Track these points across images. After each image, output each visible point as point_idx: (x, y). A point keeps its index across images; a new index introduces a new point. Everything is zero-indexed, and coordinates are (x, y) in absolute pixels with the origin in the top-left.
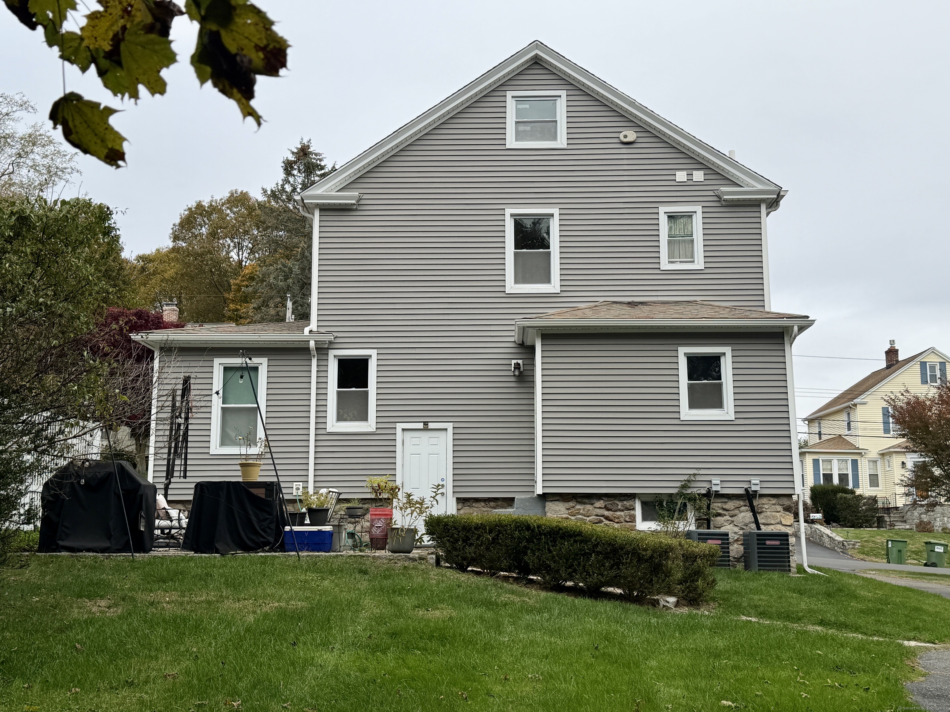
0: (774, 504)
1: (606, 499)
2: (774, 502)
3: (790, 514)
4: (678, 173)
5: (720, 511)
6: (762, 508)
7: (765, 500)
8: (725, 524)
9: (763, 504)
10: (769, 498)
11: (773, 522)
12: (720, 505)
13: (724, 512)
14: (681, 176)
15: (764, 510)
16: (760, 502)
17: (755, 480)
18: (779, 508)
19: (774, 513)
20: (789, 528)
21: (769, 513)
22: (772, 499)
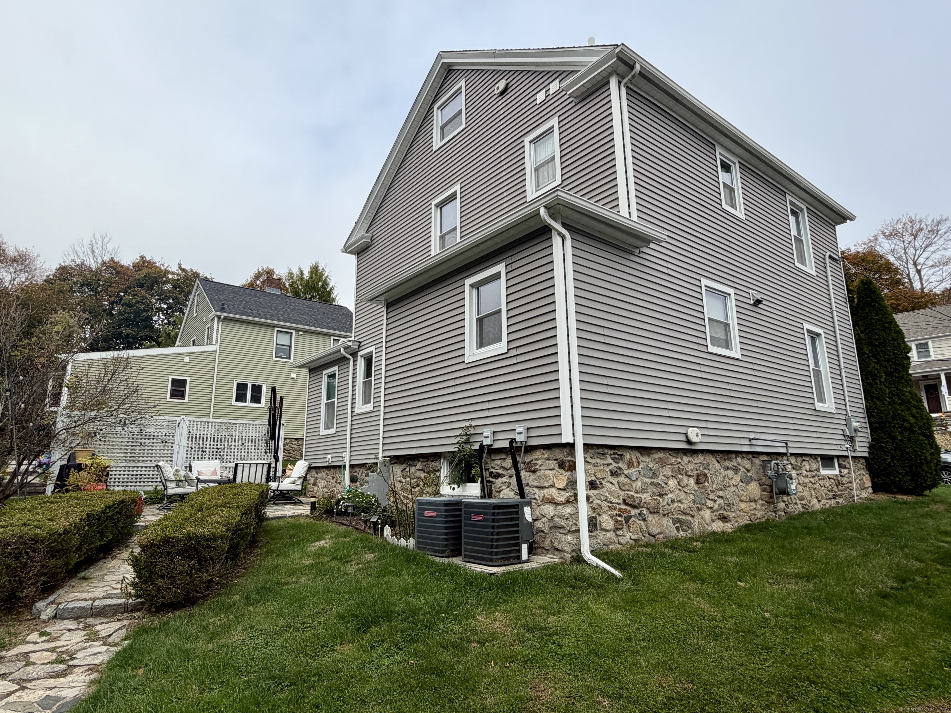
0: (548, 459)
1: (421, 460)
2: (546, 456)
3: (563, 472)
4: (538, 95)
5: (500, 471)
6: (535, 464)
7: (537, 454)
8: (503, 487)
9: (537, 459)
10: (542, 450)
11: (546, 484)
12: (499, 462)
13: (504, 472)
14: (541, 97)
15: (537, 467)
16: (533, 458)
17: (520, 428)
18: (552, 464)
19: (546, 472)
20: (562, 493)
21: (543, 471)
22: (544, 452)
